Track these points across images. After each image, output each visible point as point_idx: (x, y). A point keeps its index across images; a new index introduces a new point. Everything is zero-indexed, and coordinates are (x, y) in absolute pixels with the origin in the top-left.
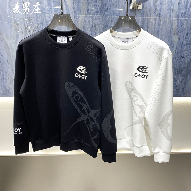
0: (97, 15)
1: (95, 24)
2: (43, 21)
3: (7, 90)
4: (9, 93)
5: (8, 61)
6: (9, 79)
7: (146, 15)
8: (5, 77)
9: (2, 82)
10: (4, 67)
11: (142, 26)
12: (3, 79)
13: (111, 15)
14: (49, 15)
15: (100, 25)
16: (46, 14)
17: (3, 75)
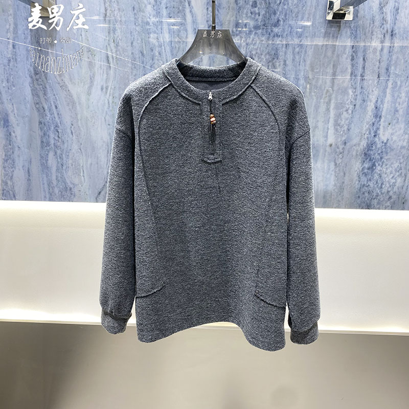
0: (256, 33)
1: (250, 52)
2: (144, 48)
3: (69, 188)
4: (72, 194)
5: (72, 129)
6: (72, 165)
7: (361, 32)
8: (64, 162)
9: (59, 172)
10: (63, 141)
11: (353, 57)
12: (61, 166)
13: (286, 33)
14: (156, 35)
15: (262, 55)
16: (151, 33)
17: (60, 158)
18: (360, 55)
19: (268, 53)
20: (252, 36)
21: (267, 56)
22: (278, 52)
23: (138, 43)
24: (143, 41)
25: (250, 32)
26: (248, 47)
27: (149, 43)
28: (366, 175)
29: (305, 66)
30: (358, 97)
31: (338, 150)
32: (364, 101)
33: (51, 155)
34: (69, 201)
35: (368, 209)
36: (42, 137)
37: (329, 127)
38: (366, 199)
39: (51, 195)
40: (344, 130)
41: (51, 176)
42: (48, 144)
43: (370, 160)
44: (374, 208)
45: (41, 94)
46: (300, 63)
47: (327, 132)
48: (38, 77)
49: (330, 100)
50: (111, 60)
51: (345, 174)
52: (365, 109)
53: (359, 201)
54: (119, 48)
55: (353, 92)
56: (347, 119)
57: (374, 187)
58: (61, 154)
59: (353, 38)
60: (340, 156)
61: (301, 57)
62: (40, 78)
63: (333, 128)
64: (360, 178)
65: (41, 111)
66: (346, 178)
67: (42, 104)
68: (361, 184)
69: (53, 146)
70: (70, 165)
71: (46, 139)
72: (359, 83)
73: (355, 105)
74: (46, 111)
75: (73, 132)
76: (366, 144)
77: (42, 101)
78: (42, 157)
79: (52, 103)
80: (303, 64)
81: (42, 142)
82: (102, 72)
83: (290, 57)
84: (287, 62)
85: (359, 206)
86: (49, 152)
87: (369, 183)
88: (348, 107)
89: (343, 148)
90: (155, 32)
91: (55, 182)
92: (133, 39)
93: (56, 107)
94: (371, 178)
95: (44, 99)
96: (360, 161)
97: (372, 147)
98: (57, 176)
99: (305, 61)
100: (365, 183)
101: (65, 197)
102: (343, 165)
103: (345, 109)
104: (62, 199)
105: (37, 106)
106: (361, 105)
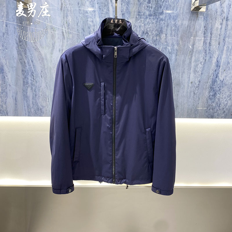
0: (150, 18)
1: (147, 29)
2: (84, 26)
3: (40, 109)
4: (42, 112)
5: (42, 74)
6: (42, 95)
7: (210, 18)
8: (37, 93)
9: (34, 100)
10: (36, 82)
11: (205, 32)
12: (35, 96)
13: (167, 19)
14: (91, 19)
15: (153, 31)
16: (88, 18)
17: (35, 91)
18: (209, 31)
19: (157, 30)
20: (148, 20)
21: (156, 32)
22: (163, 29)
23: (81, 24)
24: (84, 23)
25: (147, 18)
26: (145, 26)
27: (87, 24)
28: (211, 99)
29: (178, 37)
30: (207, 55)
31: (196, 85)
32: (211, 57)
33: (29, 89)
34: (40, 116)
35: (212, 118)
36: (23, 79)
37: (191, 72)
38: (211, 113)
39: (29, 113)
40: (199, 74)
41: (29, 102)
42: (27, 83)
43: (213, 91)
44: (215, 118)
45: (23, 54)
46: (175, 36)
47: (190, 75)
48: (21, 43)
49: (192, 57)
50: (65, 34)
51: (199, 99)
52: (211, 62)
53: (207, 114)
54: (70, 26)
55: (204, 52)
56: (201, 68)
57: (215, 106)
58: (35, 89)
59: (205, 22)
60: (197, 89)
61: (175, 32)
62: (22, 44)
63: (193, 73)
64: (207, 101)
65: (23, 64)
66: (200, 101)
67: (23, 59)
68: (208, 104)
69: (30, 84)
70: (41, 95)
71: (26, 80)
72: (208, 47)
73: (205, 60)
74: (26, 64)
75: (42, 76)
76: (211, 82)
77: (23, 57)
78: (24, 91)
79: (30, 59)
80: (177, 37)
81: (24, 82)
82: (59, 41)
83: (169, 32)
84: (167, 35)
85: (207, 117)
86: (28, 88)
87: (213, 104)
88: (201, 61)
89: (199, 84)
90: (91, 18)
91: (31, 105)
92: (78, 22)
93: (32, 62)
94: (213, 101)
95: (25, 57)
96: (208, 91)
97: (215, 83)
98: (33, 102)
99: (177, 35)
100: (211, 104)
101: (37, 114)
102: (198, 94)
103: (200, 62)
104: (36, 115)
105: (21, 61)
106: (209, 60)
